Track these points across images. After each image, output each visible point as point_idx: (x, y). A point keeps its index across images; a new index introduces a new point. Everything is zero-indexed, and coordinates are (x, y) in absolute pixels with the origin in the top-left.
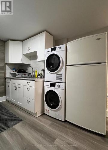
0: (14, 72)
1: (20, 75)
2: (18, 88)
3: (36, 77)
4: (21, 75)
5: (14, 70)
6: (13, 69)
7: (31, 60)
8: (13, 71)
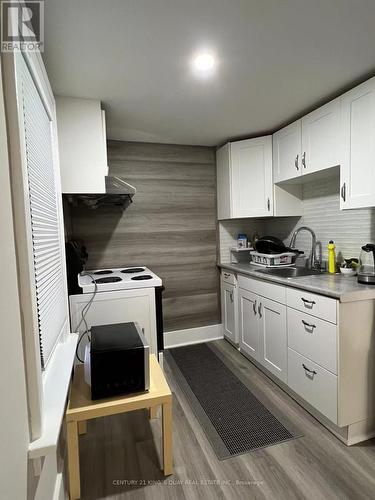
0: (243, 245)
1: (265, 260)
2: (264, 311)
3: (332, 269)
4: (268, 261)
5: (243, 241)
6: (239, 236)
7: (302, 198)
8: (241, 245)
